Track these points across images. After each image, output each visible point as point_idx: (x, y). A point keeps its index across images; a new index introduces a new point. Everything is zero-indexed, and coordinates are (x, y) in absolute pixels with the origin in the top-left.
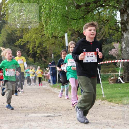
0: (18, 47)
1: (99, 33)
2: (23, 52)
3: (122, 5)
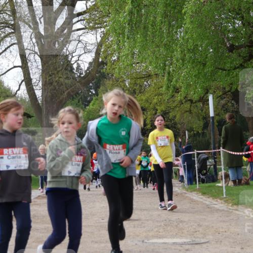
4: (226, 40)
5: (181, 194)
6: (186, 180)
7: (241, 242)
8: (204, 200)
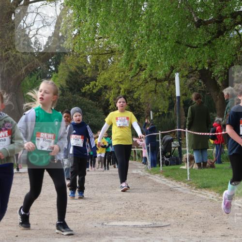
0: (88, 97)
2: (96, 106)
4: (193, 15)
5: (144, 176)
6: (149, 162)
7: (203, 225)
8: (167, 183)
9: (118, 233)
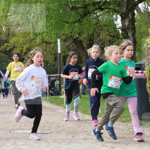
0: (3, 52)
1: (96, 40)
2: (8, 58)
3: (123, 8)
4: (69, 3)
7: (72, 133)
8: (52, 106)
9: (20, 137)
